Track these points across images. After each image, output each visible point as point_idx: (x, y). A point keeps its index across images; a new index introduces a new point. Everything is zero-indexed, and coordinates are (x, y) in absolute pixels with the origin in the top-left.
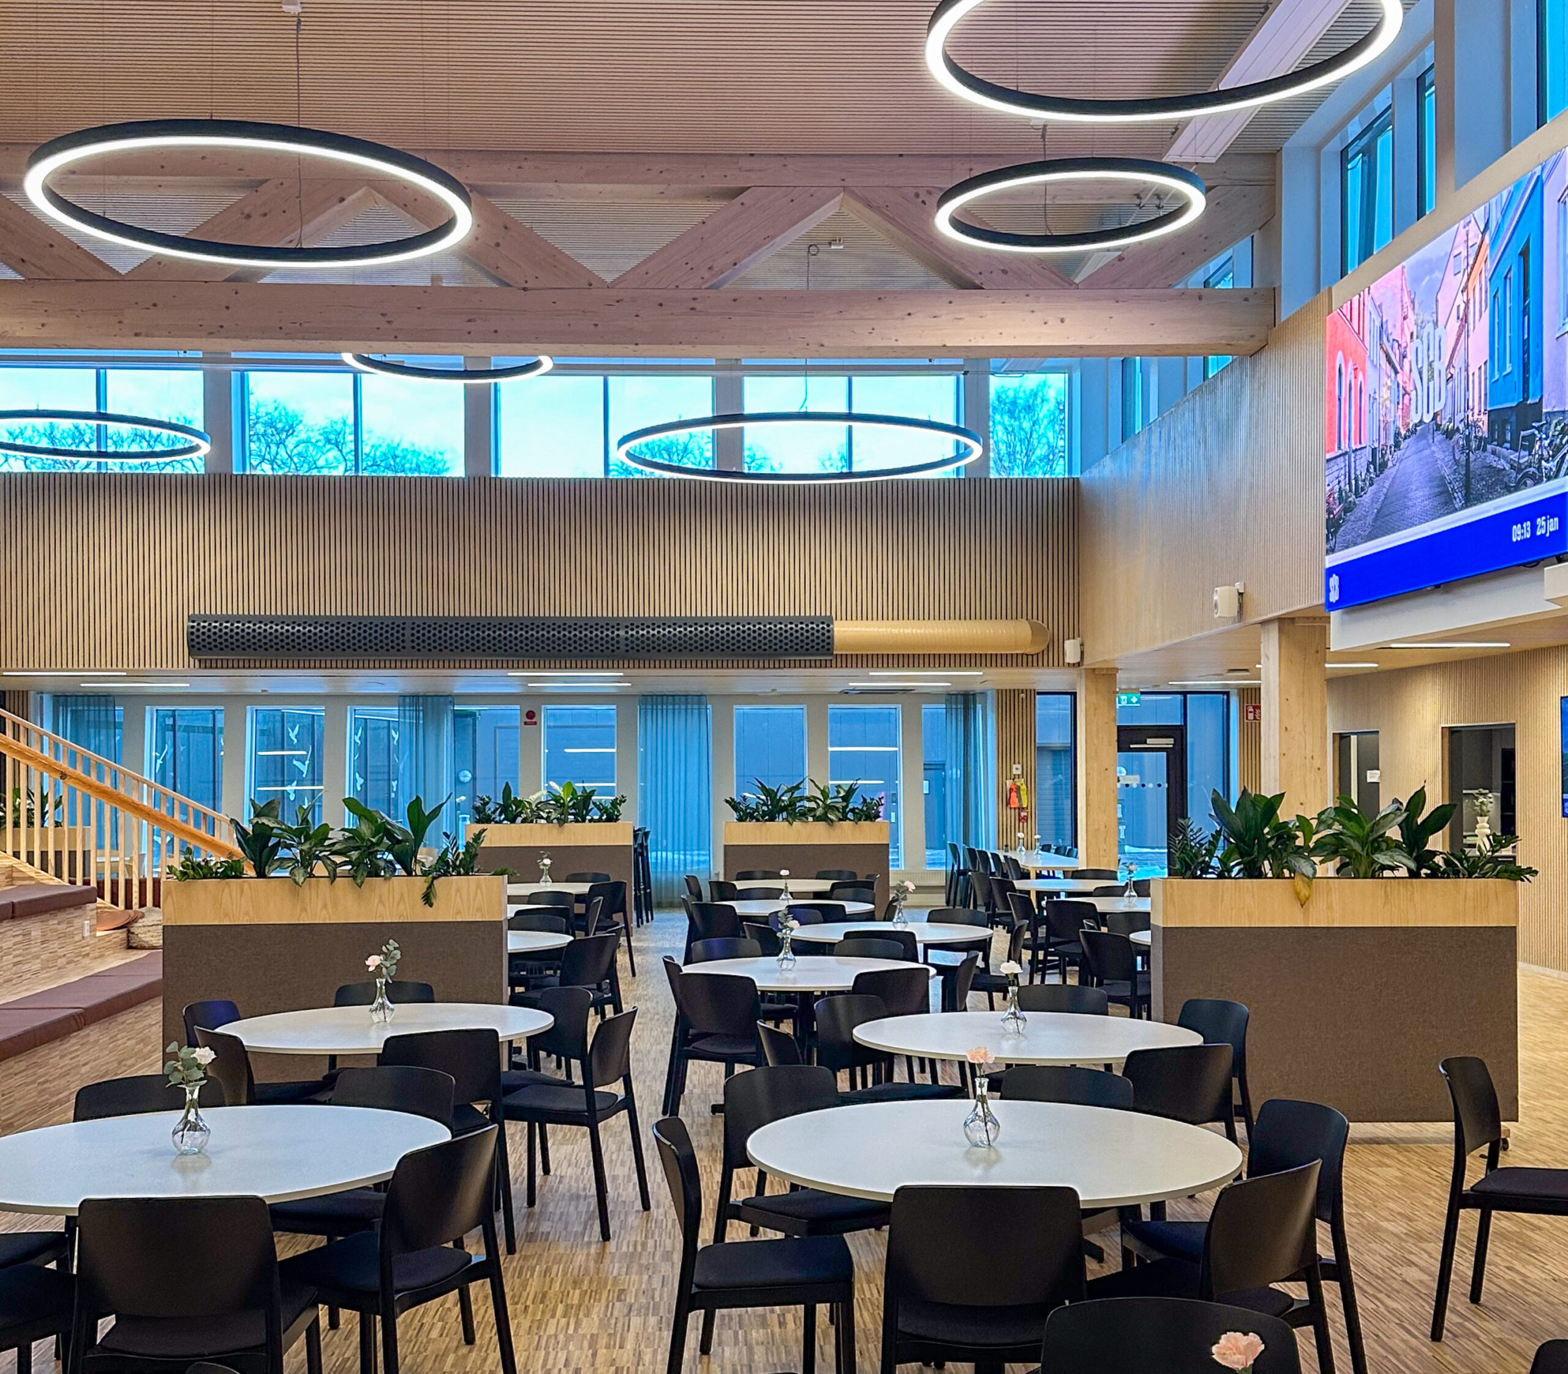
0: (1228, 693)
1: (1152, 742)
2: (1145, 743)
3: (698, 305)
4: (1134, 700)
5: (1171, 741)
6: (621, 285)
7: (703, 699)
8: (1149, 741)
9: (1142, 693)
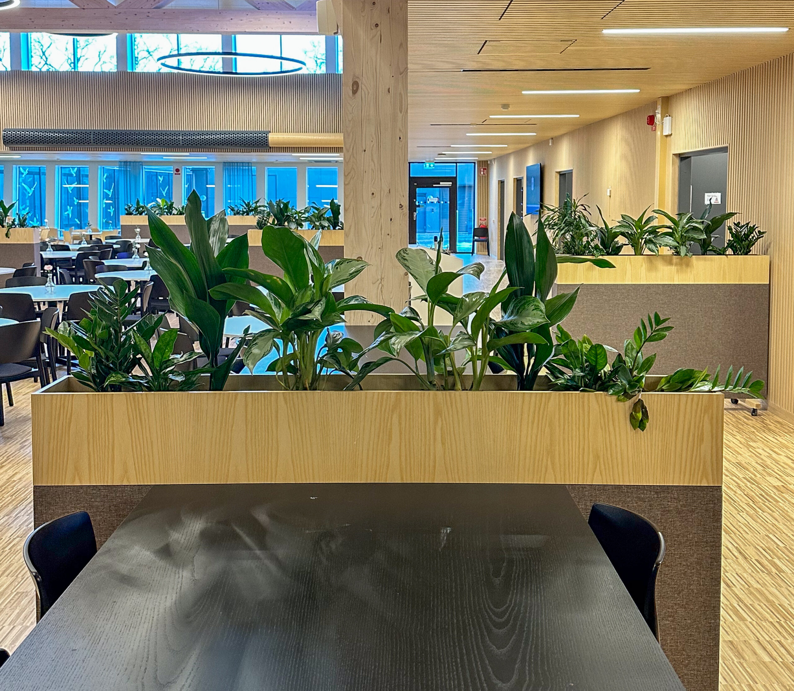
0: (475, 163)
1: (442, 184)
2: (439, 184)
3: (150, 15)
4: (432, 165)
5: (451, 183)
6: (121, 7)
7: (250, 164)
8: (441, 183)
9: (436, 163)
